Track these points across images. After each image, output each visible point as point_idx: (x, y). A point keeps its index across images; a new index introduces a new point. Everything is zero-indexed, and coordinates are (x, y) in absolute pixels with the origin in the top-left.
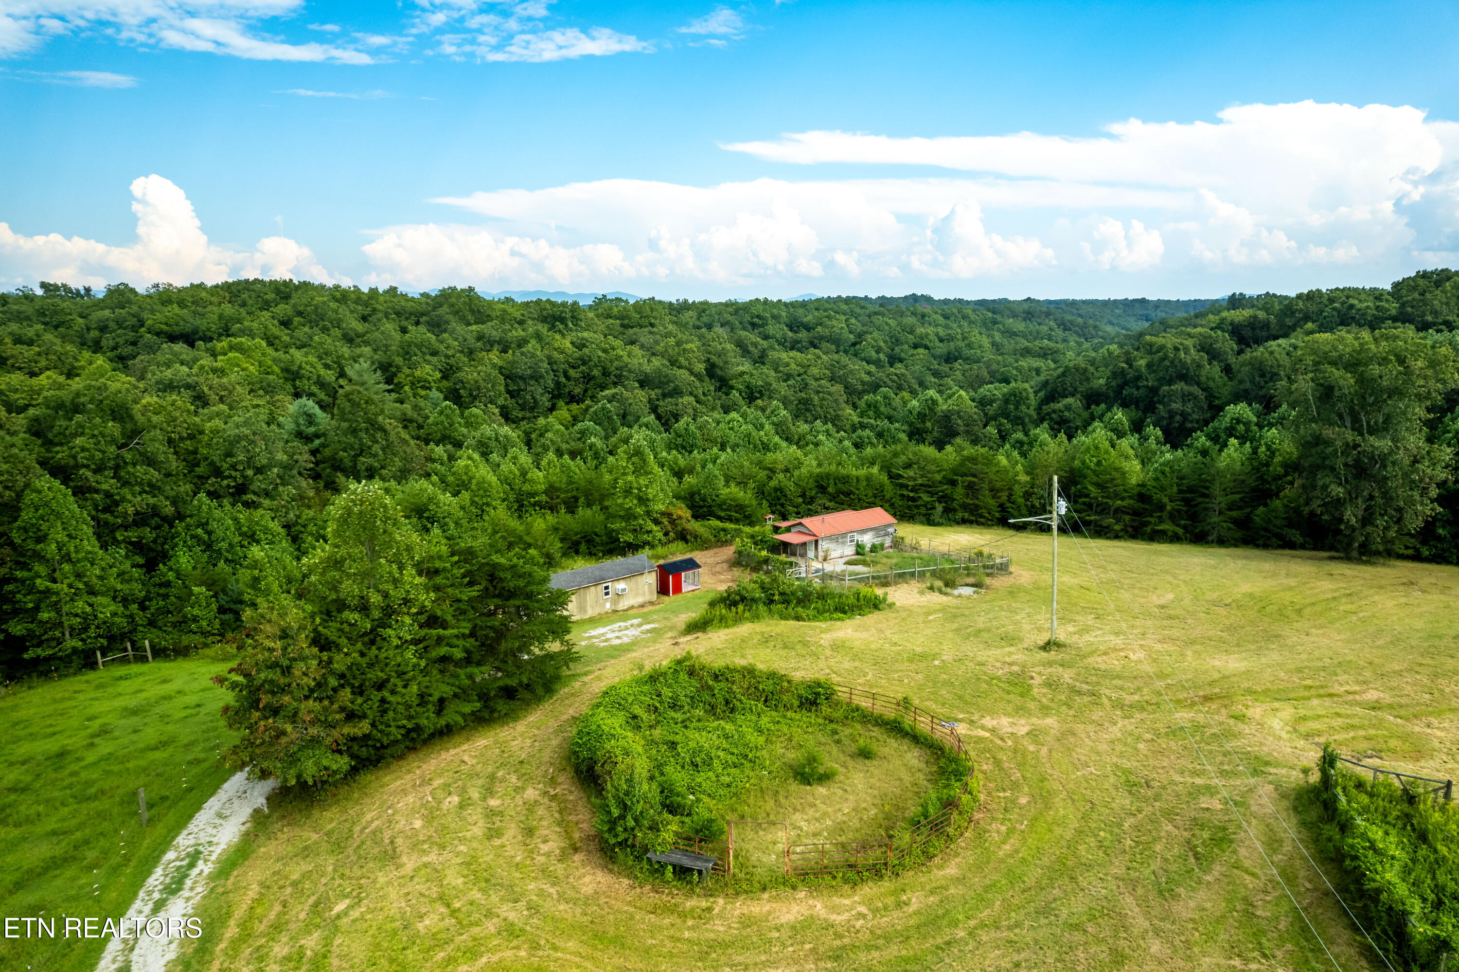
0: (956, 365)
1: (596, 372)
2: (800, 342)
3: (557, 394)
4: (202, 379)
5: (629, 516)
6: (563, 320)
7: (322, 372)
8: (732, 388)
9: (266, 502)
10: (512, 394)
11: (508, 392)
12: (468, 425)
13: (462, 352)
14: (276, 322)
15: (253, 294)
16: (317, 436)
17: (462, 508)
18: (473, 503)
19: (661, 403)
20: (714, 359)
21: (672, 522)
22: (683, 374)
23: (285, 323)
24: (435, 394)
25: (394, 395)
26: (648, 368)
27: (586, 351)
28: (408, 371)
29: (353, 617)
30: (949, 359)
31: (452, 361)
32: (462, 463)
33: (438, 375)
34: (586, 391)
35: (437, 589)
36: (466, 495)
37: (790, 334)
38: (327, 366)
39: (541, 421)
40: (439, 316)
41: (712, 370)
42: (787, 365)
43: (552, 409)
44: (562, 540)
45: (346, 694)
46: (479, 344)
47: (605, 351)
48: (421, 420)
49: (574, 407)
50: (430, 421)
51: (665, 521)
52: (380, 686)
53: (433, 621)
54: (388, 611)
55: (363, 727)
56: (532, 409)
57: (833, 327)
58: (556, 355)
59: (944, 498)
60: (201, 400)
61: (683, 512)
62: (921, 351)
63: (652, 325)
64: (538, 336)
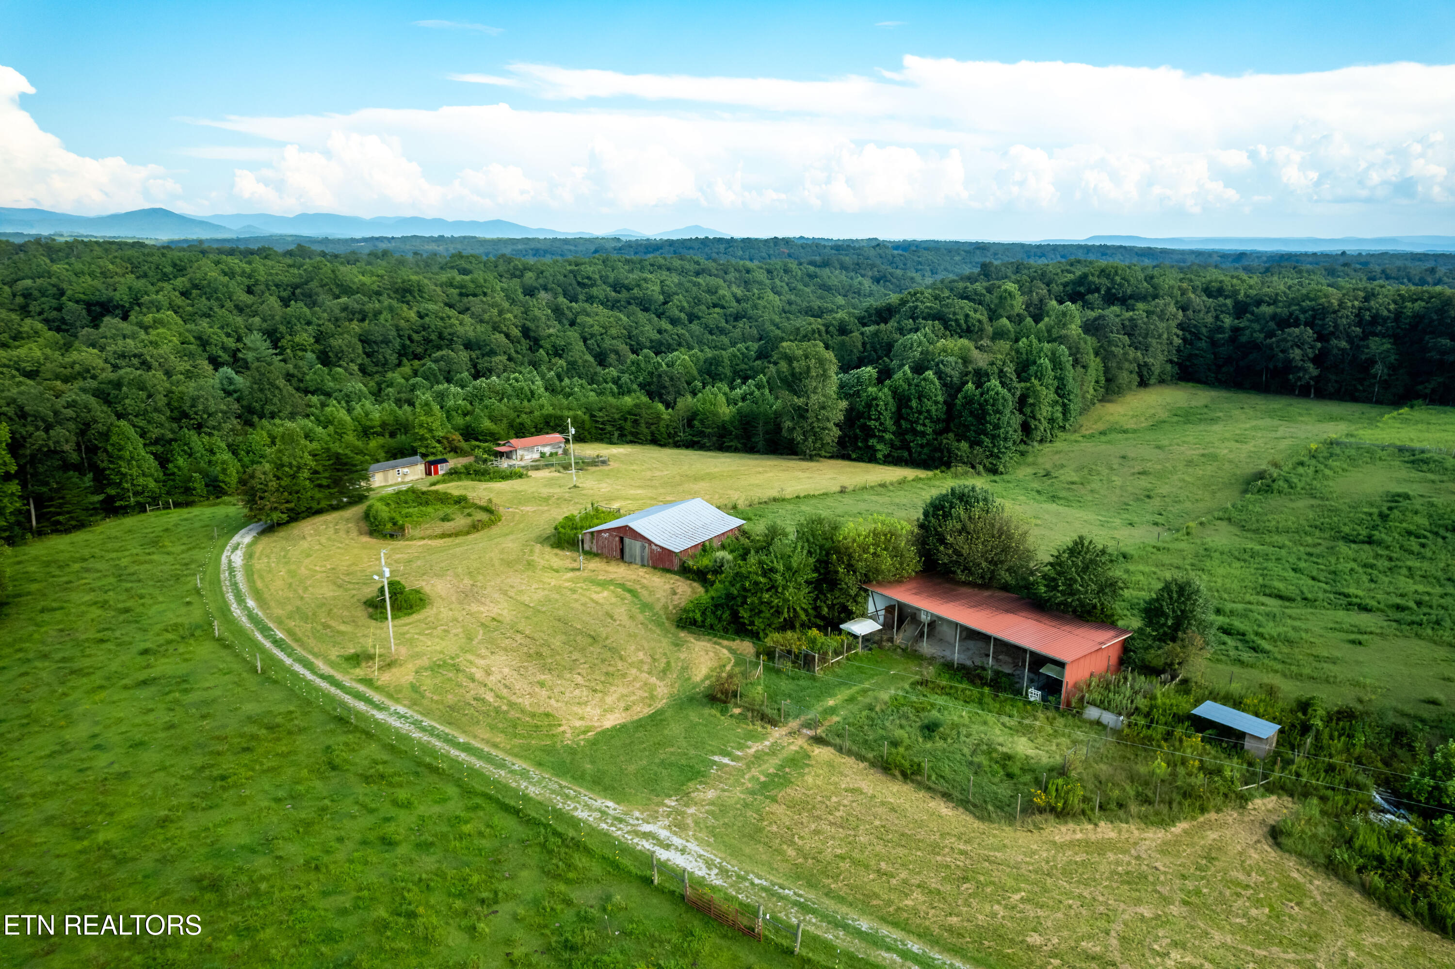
0: (740, 324)
1: (433, 337)
2: (619, 301)
3: (403, 353)
4: (145, 351)
5: (423, 438)
6: (410, 292)
7: (225, 339)
8: (541, 347)
9: (216, 433)
10: (368, 355)
11: (365, 353)
12: (334, 379)
13: (329, 320)
14: (177, 293)
15: (153, 267)
16: (235, 391)
17: (329, 435)
18: (336, 432)
19: (480, 361)
20: (528, 324)
21: (449, 442)
22: (501, 338)
23: (185, 294)
24: (310, 355)
25: (280, 358)
26: (471, 334)
27: (427, 319)
28: (289, 338)
29: (287, 469)
30: (737, 317)
31: (322, 329)
32: (328, 409)
33: (312, 340)
34: (426, 350)
35: (316, 461)
36: (331, 428)
37: (613, 294)
38: (228, 335)
39: (390, 375)
40: (311, 289)
41: (526, 332)
42: (592, 326)
43: (399, 365)
44: (386, 452)
45: (286, 494)
46: (343, 315)
47: (442, 319)
48: (300, 376)
49: (416, 363)
50: (308, 378)
51: (445, 441)
52: (297, 492)
53: (316, 472)
54: (299, 468)
55: (292, 505)
56: (384, 365)
57: (647, 289)
58: (402, 323)
59: (621, 428)
60: (146, 365)
61: (457, 437)
62: (717, 310)
63: (485, 294)
64: (391, 309)
